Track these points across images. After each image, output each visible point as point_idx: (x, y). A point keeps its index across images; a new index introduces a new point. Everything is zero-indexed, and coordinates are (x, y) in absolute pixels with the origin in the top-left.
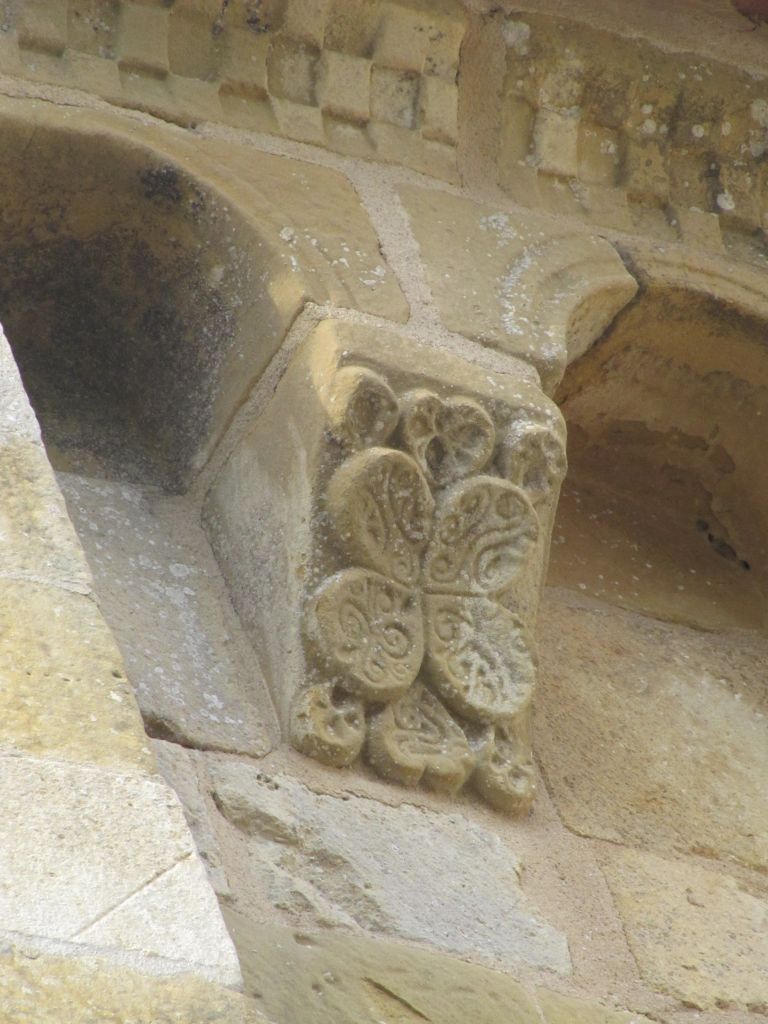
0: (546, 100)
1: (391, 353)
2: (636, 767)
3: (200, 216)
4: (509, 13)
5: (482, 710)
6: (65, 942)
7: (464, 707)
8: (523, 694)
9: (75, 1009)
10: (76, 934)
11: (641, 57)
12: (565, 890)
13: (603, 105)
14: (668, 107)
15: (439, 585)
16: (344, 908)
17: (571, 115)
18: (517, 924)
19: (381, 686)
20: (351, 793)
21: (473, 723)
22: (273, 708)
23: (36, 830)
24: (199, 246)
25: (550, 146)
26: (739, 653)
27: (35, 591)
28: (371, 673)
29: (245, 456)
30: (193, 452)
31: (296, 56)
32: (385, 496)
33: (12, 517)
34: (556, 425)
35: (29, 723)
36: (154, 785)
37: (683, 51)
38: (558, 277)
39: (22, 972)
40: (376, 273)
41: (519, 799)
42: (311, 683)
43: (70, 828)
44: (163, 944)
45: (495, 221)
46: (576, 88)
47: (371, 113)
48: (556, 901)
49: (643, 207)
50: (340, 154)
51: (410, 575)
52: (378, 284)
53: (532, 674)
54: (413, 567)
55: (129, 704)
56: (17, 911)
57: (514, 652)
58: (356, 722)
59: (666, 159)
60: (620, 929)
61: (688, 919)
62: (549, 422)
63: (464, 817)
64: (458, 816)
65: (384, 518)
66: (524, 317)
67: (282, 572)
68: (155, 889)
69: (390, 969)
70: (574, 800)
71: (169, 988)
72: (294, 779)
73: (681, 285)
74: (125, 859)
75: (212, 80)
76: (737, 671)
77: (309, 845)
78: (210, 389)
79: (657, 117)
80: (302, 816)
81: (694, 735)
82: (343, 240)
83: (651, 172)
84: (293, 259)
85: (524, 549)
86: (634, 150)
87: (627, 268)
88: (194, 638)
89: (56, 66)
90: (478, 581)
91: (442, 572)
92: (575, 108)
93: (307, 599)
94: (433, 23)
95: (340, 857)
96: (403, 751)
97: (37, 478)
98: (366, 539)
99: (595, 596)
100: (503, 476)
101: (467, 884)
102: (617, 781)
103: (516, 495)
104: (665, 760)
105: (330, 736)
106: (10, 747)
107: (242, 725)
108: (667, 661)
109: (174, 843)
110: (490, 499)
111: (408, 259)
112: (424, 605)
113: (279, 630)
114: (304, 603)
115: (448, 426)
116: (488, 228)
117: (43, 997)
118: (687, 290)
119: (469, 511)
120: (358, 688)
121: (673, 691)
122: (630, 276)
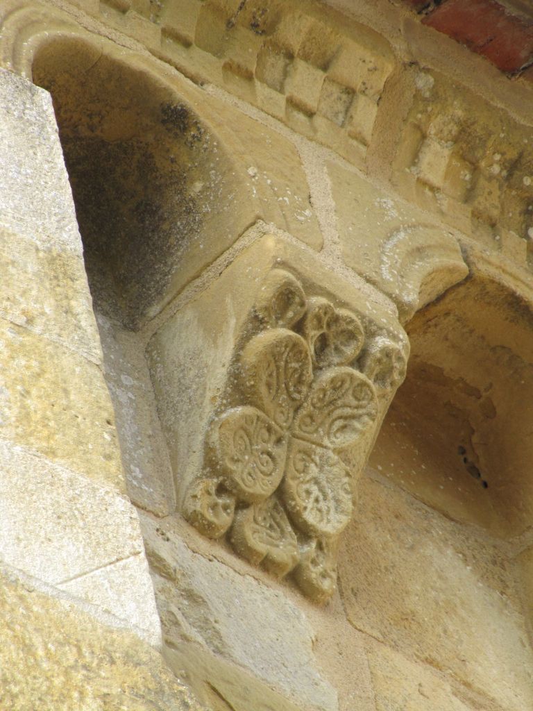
0: (433, 132)
1: (308, 268)
2: (399, 595)
3: (196, 145)
4: (422, 66)
5: (311, 525)
6: (52, 586)
7: (300, 520)
8: (341, 522)
9: (52, 632)
10: (60, 584)
11: (501, 121)
12: (341, 661)
13: (469, 145)
14: (511, 160)
15: (302, 433)
16: (198, 632)
17: (447, 147)
18: (308, 674)
19: (251, 491)
20: (215, 557)
21: (304, 532)
22: (174, 487)
23: (44, 508)
24: (190, 165)
25: (429, 164)
26: (473, 539)
27: (65, 353)
28: (246, 480)
29: (189, 315)
30: (150, 304)
31: (277, 57)
32: (283, 363)
33: (56, 300)
34: (405, 346)
35: (48, 438)
36: (123, 501)
37: (528, 125)
38: (419, 252)
39: (21, 598)
40: (306, 214)
41: (323, 593)
42: (204, 477)
43: (66, 513)
44: (115, 606)
45: (385, 202)
46: (455, 129)
47: (318, 109)
48: (334, 667)
49: (479, 222)
50: (293, 130)
51: (285, 422)
52: (306, 221)
53: (350, 511)
54: (288, 416)
55: (114, 444)
56: (24, 558)
57: (342, 493)
58: (229, 511)
59: (502, 194)
60: (373, 697)
61: (417, 703)
62: (400, 343)
63: (284, 595)
64: (281, 593)
65: (278, 377)
66: (396, 270)
67: (201, 397)
68: (114, 569)
69: (223, 680)
70: (356, 604)
71: (115, 636)
72: (180, 538)
73: (497, 279)
74: (98, 543)
75: (219, 57)
76: (470, 551)
77: (183, 584)
78: (172, 264)
79: (503, 164)
80: (182, 564)
81: (438, 585)
82: (288, 186)
83: (490, 199)
84: (254, 188)
85: (365, 424)
86: (482, 182)
87: (464, 258)
88: (130, 427)
89: (121, 19)
90: (329, 437)
91: (306, 426)
92: (450, 143)
93: (214, 420)
94: (373, 60)
95: (201, 598)
96: (254, 539)
97: (77, 280)
98: (263, 389)
99: (386, 476)
100: (361, 371)
101: (280, 639)
102: (385, 600)
103: (368, 386)
104: (417, 595)
105: (210, 515)
106: (34, 449)
107: (153, 492)
108: (428, 532)
109: (131, 543)
110: (350, 385)
111: (327, 210)
112: (290, 444)
113: (189, 436)
114: (212, 422)
115: (334, 327)
116: (380, 206)
117: (33, 618)
118: (499, 284)
119: (335, 389)
120: (235, 488)
121: (428, 552)
122: (464, 264)
